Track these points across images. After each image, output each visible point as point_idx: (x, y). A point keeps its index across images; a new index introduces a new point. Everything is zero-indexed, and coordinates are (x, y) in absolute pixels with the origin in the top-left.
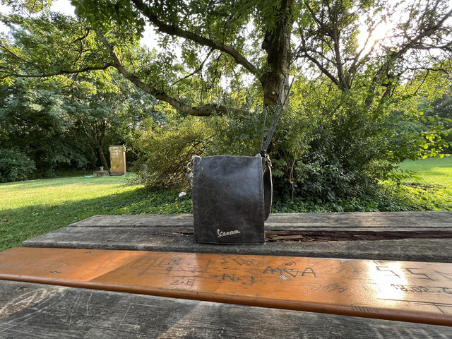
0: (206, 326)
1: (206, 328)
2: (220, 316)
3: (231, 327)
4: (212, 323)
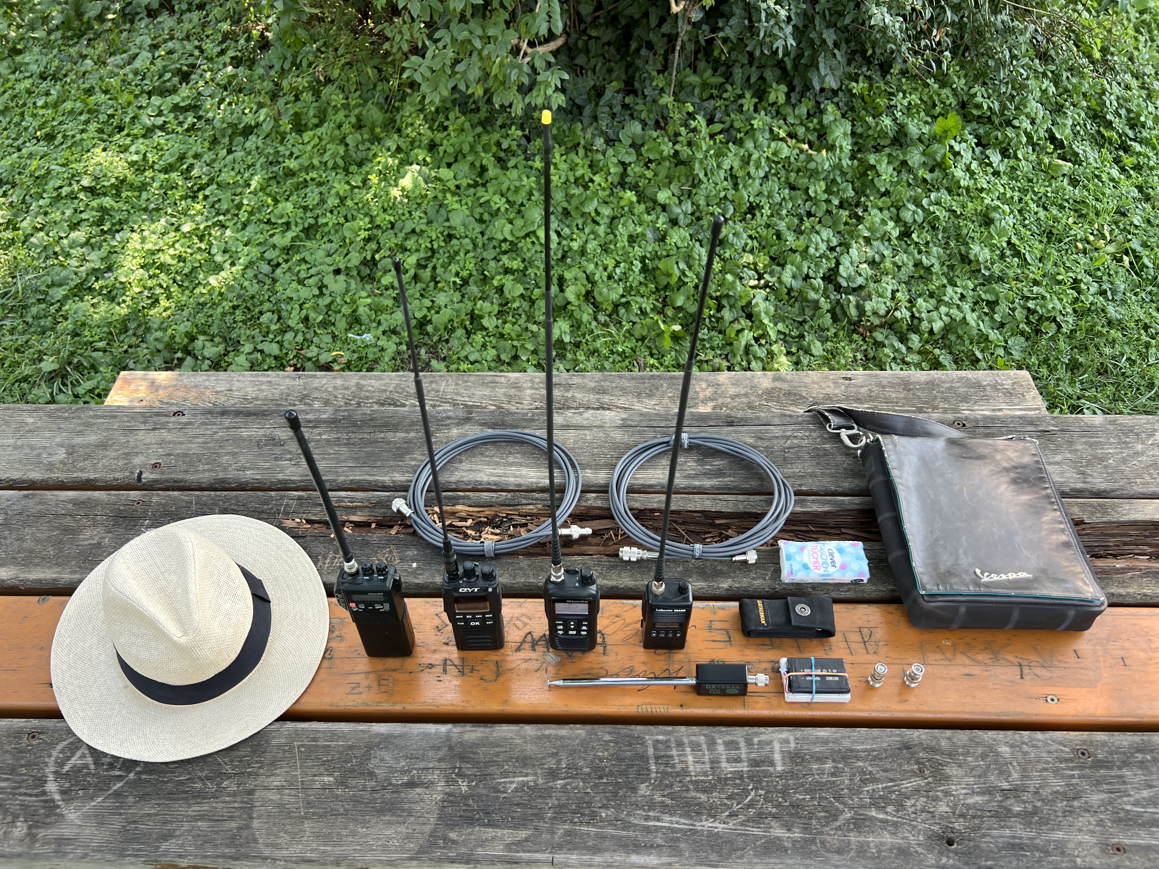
0: (431, 765)
1: (433, 768)
2: (451, 748)
3: (467, 762)
4: (440, 760)
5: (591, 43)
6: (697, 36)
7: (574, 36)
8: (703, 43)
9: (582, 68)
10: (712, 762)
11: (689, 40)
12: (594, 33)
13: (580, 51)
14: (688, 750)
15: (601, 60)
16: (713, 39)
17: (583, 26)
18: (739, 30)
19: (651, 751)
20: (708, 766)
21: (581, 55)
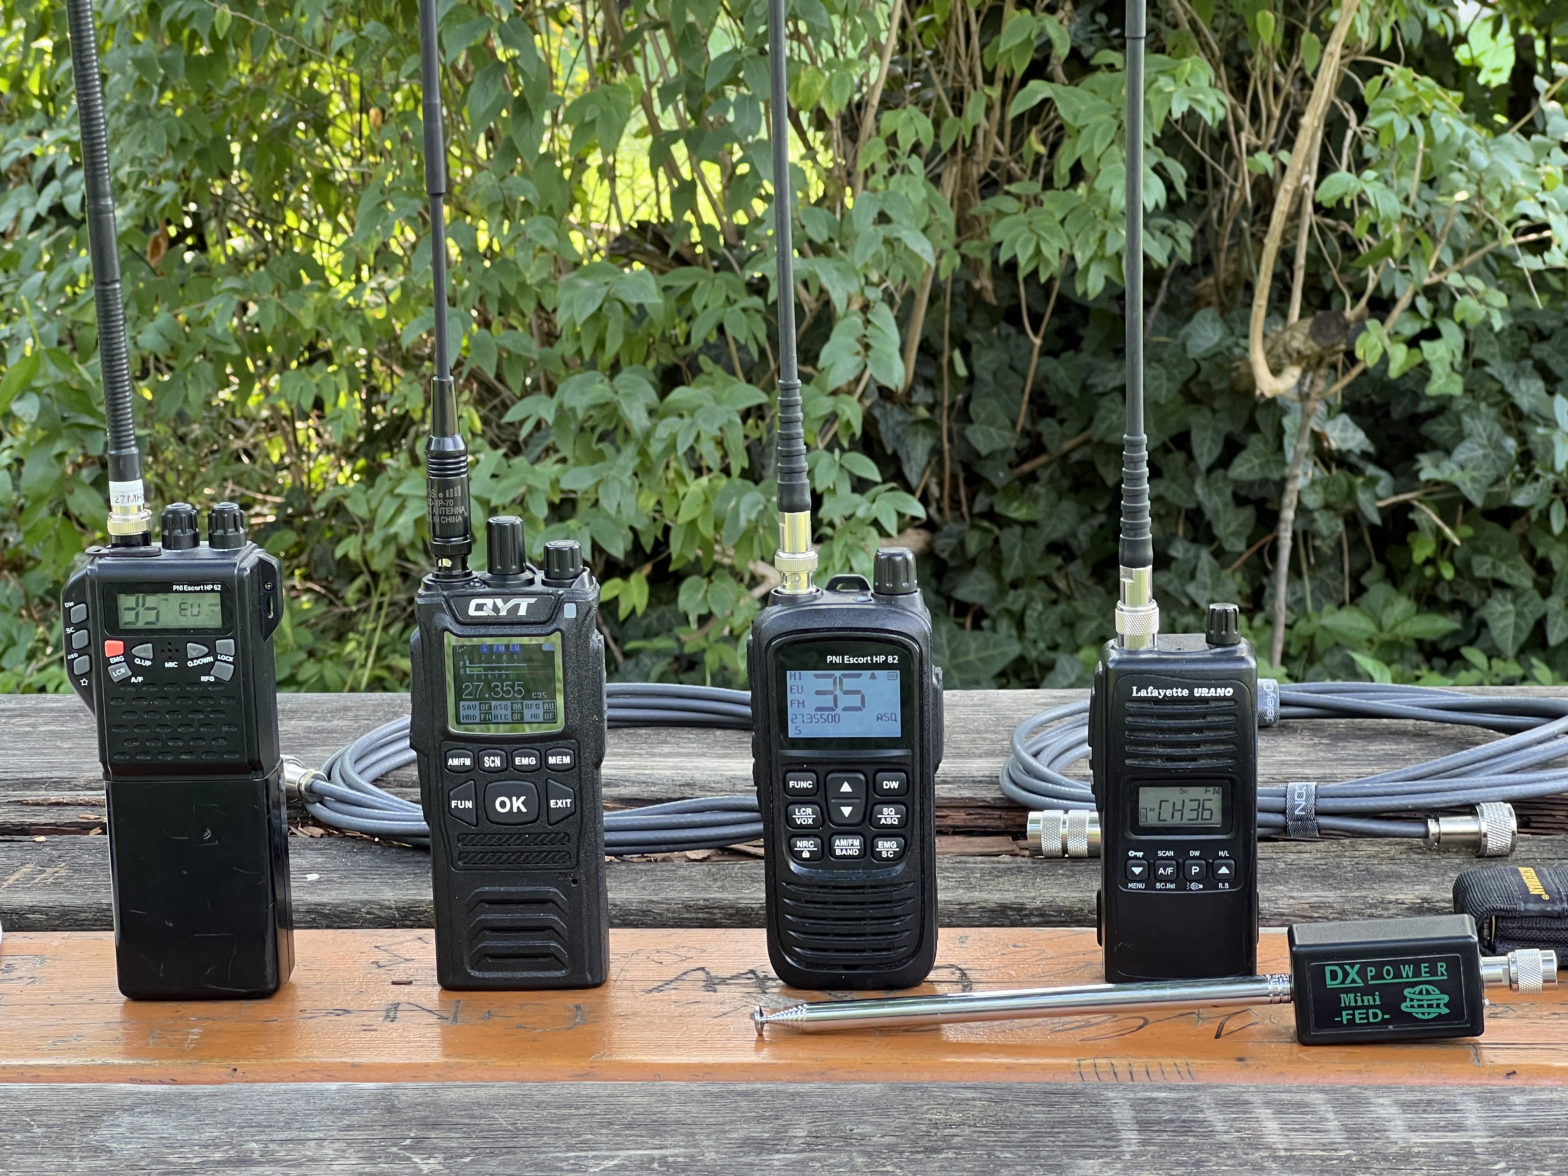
1: (319, 1139)
2: (391, 1110)
3: (448, 1130)
5: (1010, 538)
6: (1351, 494)
7: (951, 526)
8: (1376, 519)
9: (979, 616)
10: (1353, 1132)
11: (1327, 507)
12: (1017, 511)
13: (972, 563)
14: (1264, 1113)
15: (1040, 592)
16: (1408, 507)
17: (981, 503)
18: (1488, 473)
19: (1123, 1114)
20: (1339, 1137)
21: (978, 573)
